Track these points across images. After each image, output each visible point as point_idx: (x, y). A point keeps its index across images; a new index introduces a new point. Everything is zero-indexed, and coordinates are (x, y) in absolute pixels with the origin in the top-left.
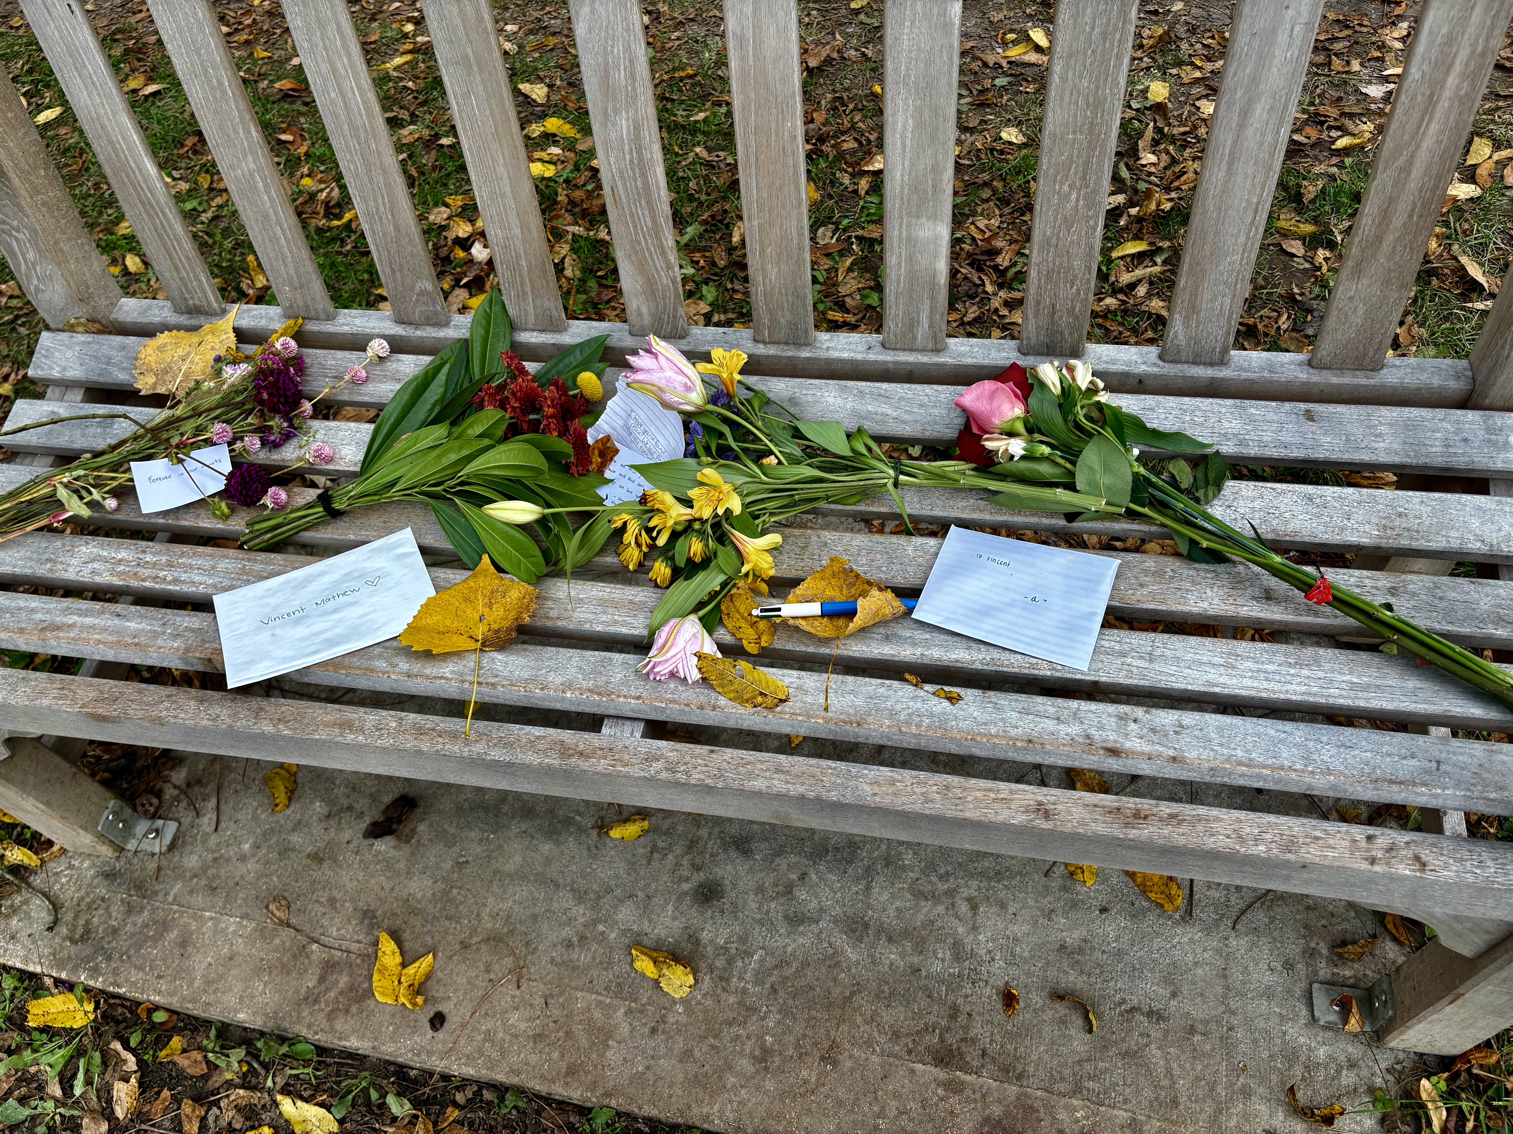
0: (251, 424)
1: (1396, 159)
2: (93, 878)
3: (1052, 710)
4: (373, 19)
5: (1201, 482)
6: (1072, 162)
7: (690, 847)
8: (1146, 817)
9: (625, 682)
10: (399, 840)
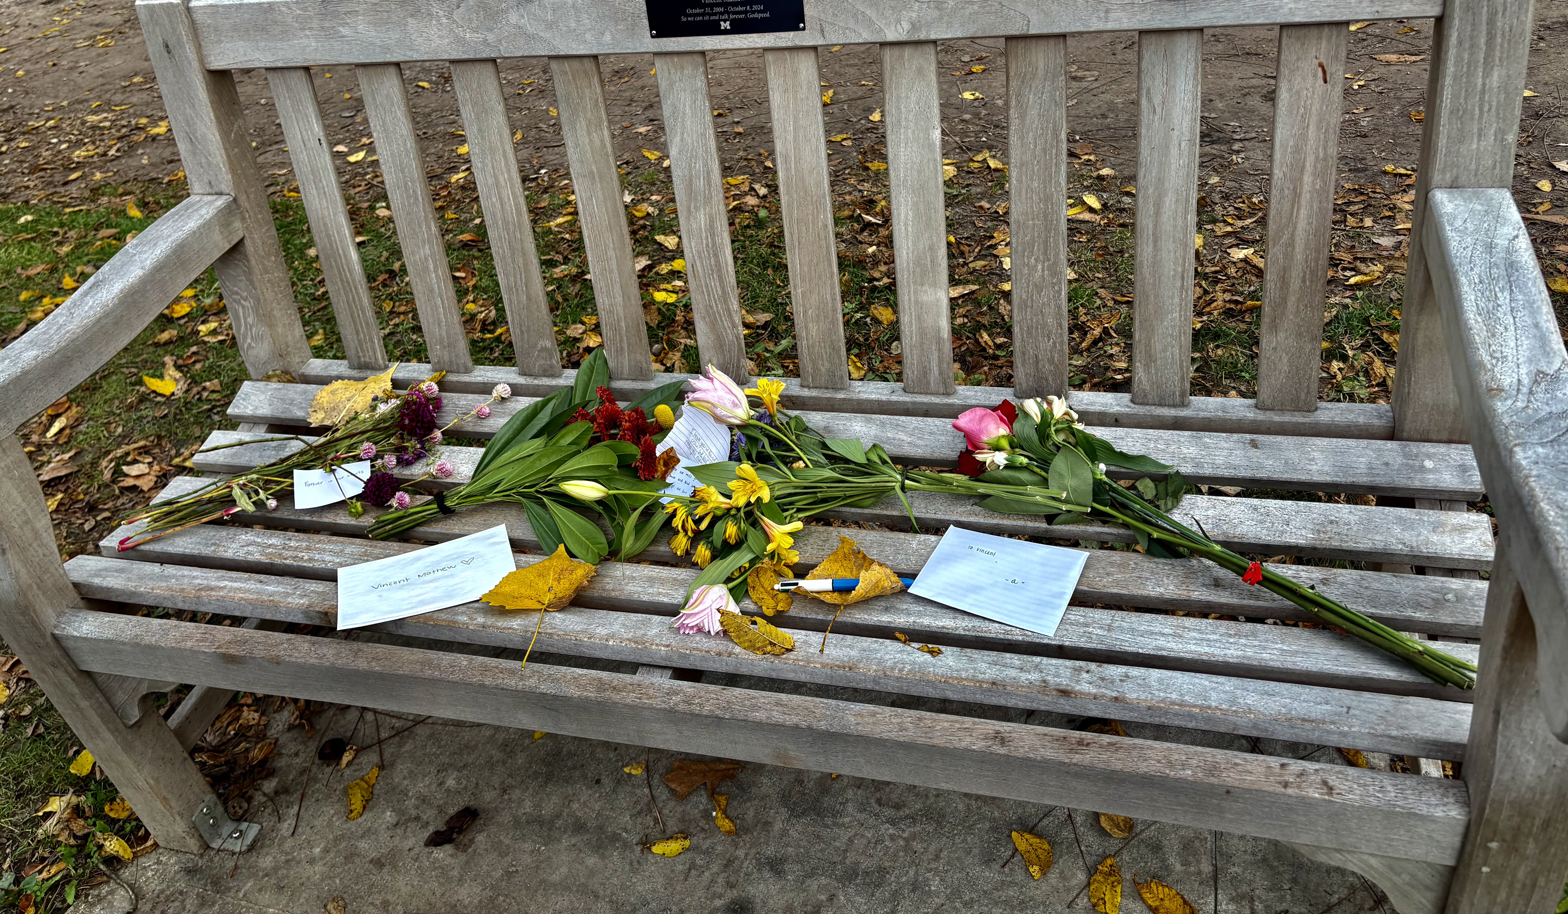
0: (393, 444)
1: (1280, 238)
2: (176, 873)
3: (1017, 663)
4: (545, 191)
5: (1162, 495)
6: (1034, 242)
7: (726, 866)
8: (1088, 744)
9: (659, 635)
10: (457, 848)
